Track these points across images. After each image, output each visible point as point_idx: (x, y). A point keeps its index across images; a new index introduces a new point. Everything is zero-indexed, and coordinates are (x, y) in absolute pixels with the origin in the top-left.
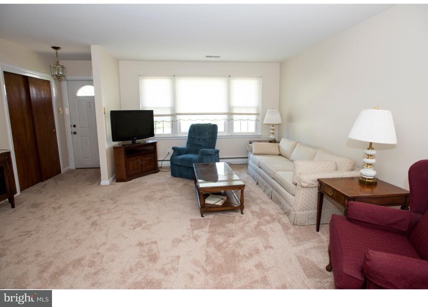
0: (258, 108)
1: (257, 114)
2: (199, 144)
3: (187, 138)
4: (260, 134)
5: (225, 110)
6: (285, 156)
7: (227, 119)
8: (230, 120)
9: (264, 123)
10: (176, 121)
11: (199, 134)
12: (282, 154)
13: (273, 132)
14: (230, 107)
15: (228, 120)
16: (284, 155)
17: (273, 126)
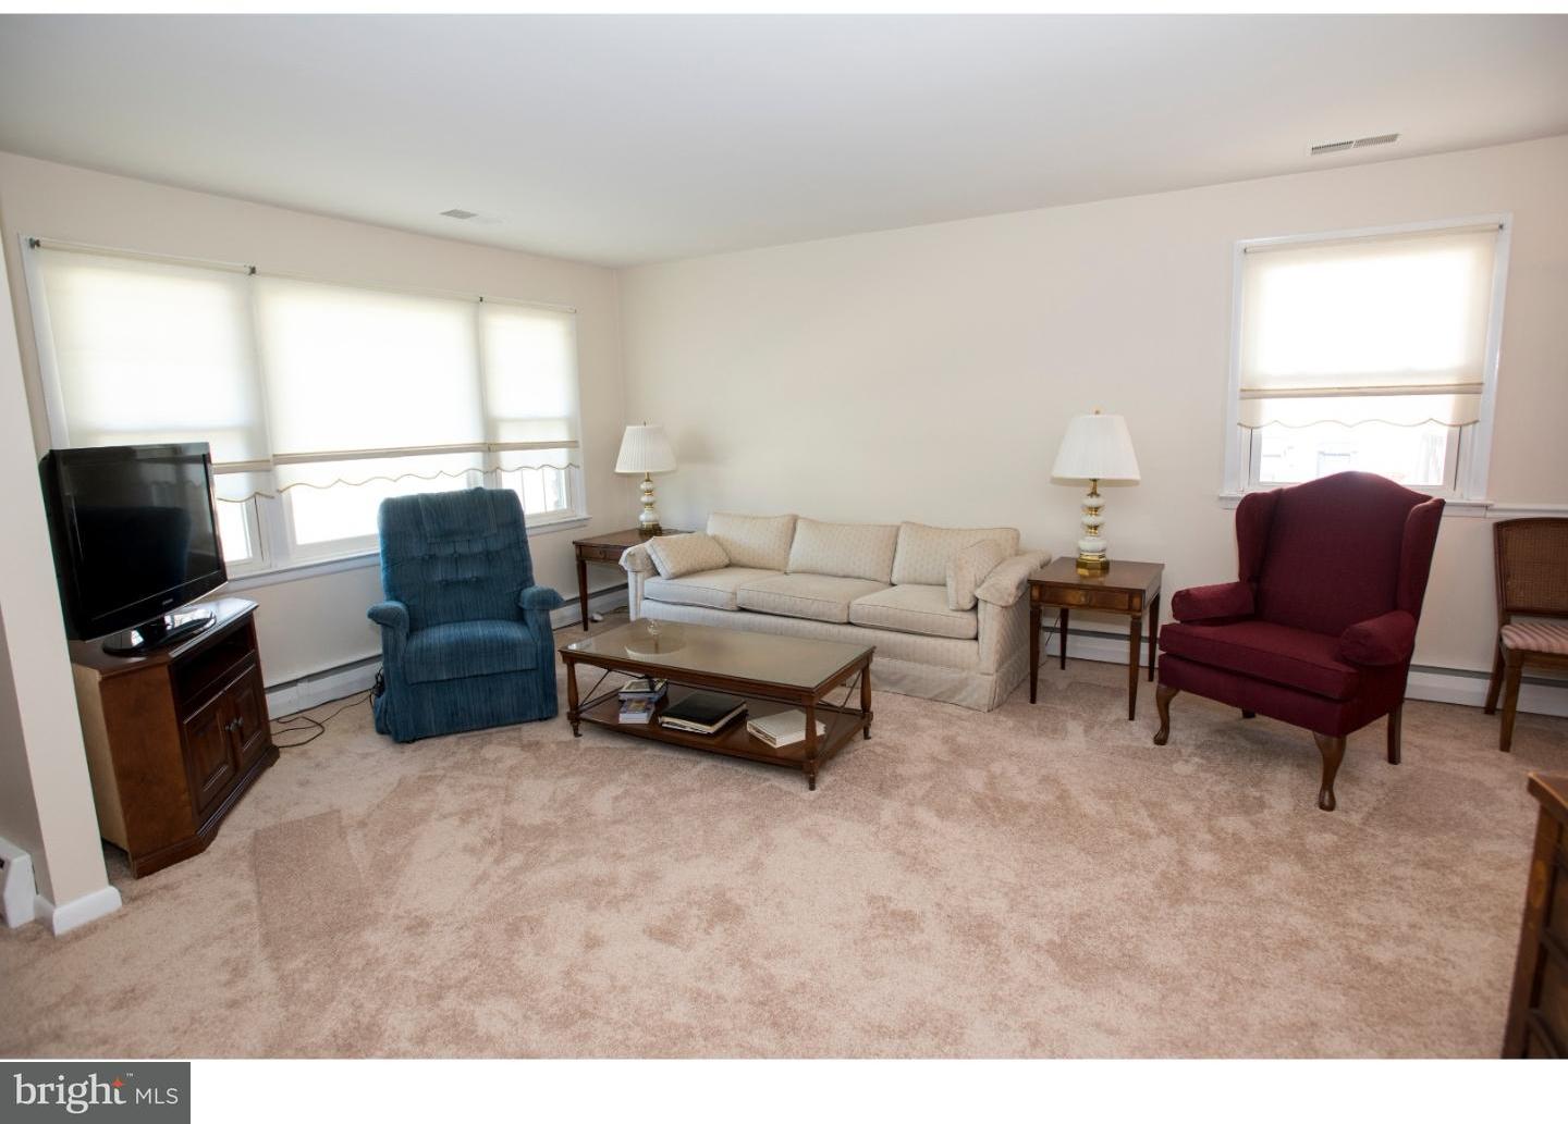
0: (570, 423)
1: (571, 445)
2: (460, 577)
3: (380, 560)
4: (582, 514)
5: (473, 436)
6: (752, 564)
7: (481, 467)
8: (492, 472)
9: (618, 470)
10: (276, 495)
11: (447, 535)
12: (738, 557)
13: (651, 499)
14: (489, 423)
15: (485, 473)
16: (745, 560)
17: (648, 480)
